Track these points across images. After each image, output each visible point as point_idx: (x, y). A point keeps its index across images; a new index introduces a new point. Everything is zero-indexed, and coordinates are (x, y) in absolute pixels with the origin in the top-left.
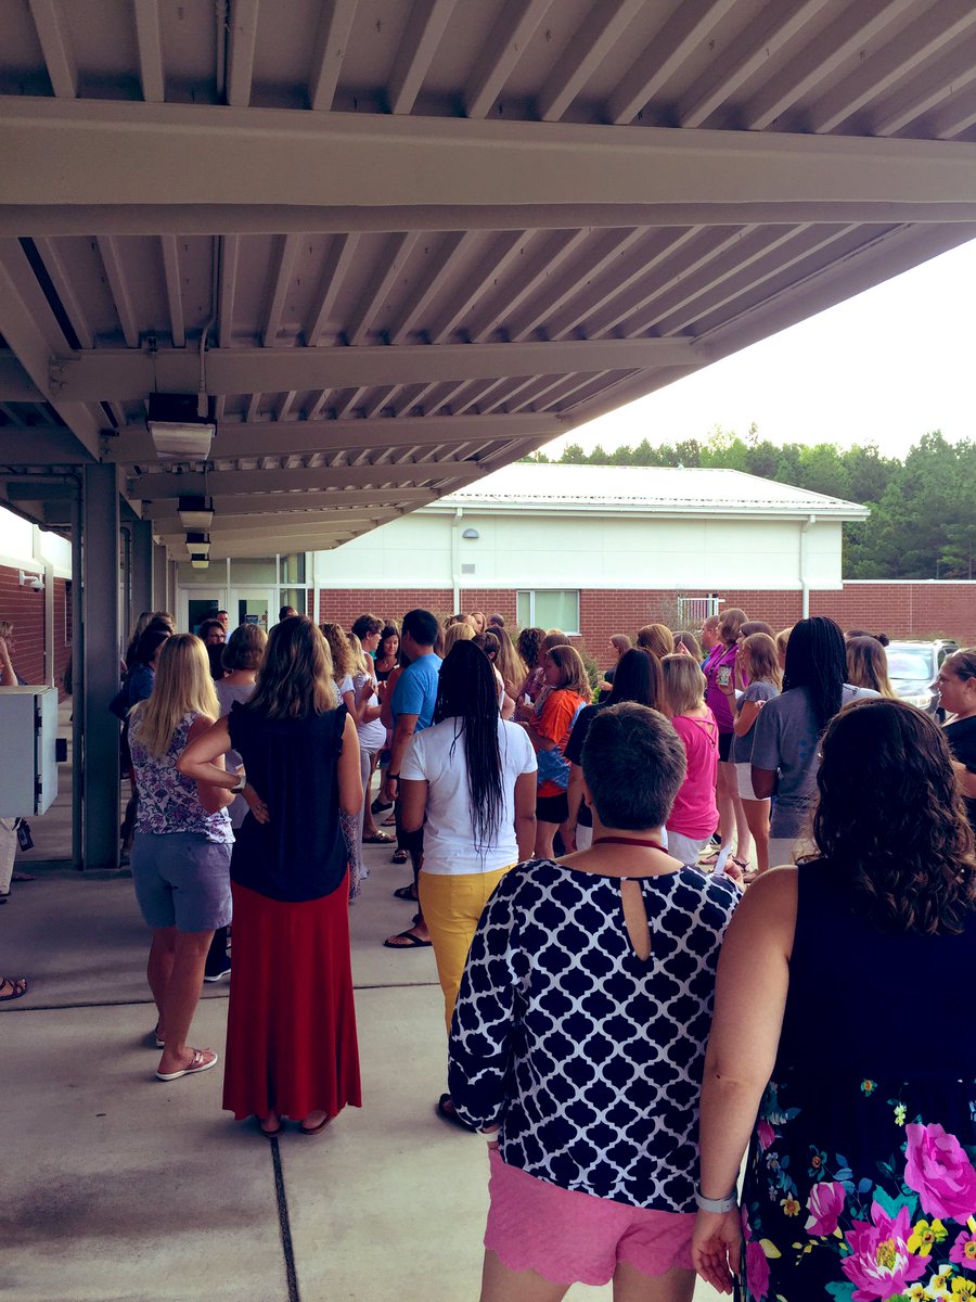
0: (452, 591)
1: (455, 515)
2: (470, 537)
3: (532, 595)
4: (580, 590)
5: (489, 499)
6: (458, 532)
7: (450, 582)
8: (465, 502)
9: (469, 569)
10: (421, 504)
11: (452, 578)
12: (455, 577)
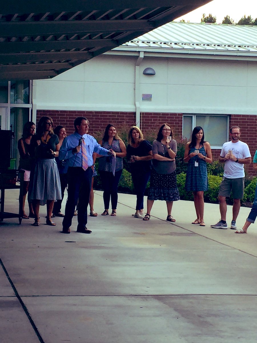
0: (135, 113)
1: (138, 56)
2: (149, 74)
3: (194, 118)
4: (230, 115)
5: (163, 45)
6: (140, 70)
7: (133, 107)
8: (146, 47)
9: (147, 98)
10: (109, 49)
11: (135, 105)
12: (137, 103)
